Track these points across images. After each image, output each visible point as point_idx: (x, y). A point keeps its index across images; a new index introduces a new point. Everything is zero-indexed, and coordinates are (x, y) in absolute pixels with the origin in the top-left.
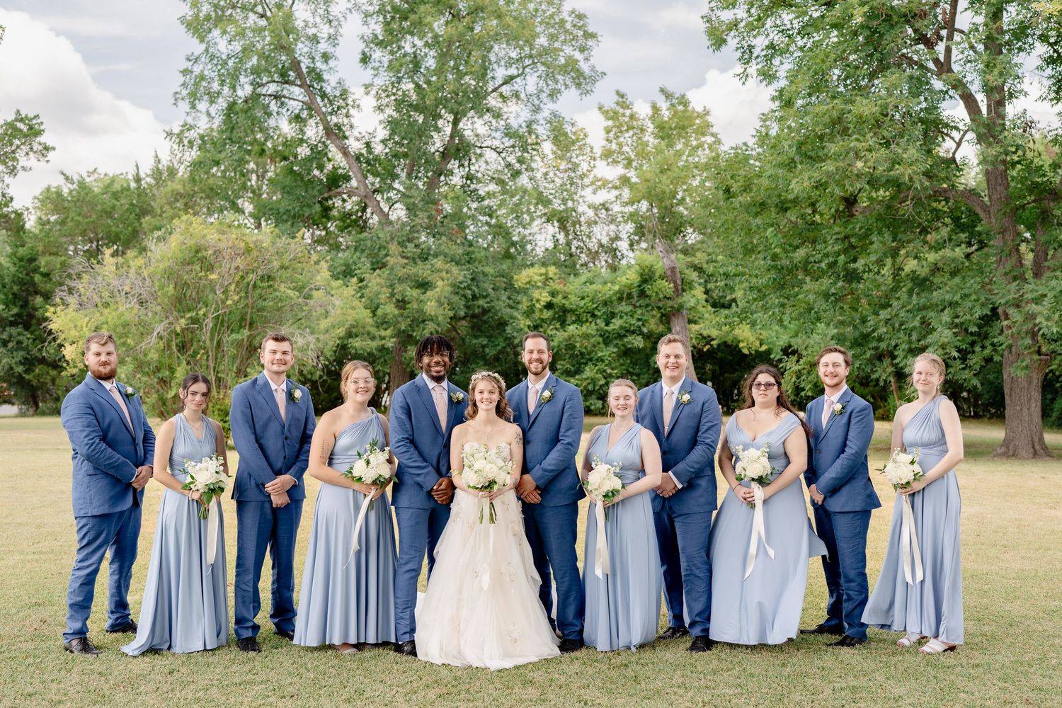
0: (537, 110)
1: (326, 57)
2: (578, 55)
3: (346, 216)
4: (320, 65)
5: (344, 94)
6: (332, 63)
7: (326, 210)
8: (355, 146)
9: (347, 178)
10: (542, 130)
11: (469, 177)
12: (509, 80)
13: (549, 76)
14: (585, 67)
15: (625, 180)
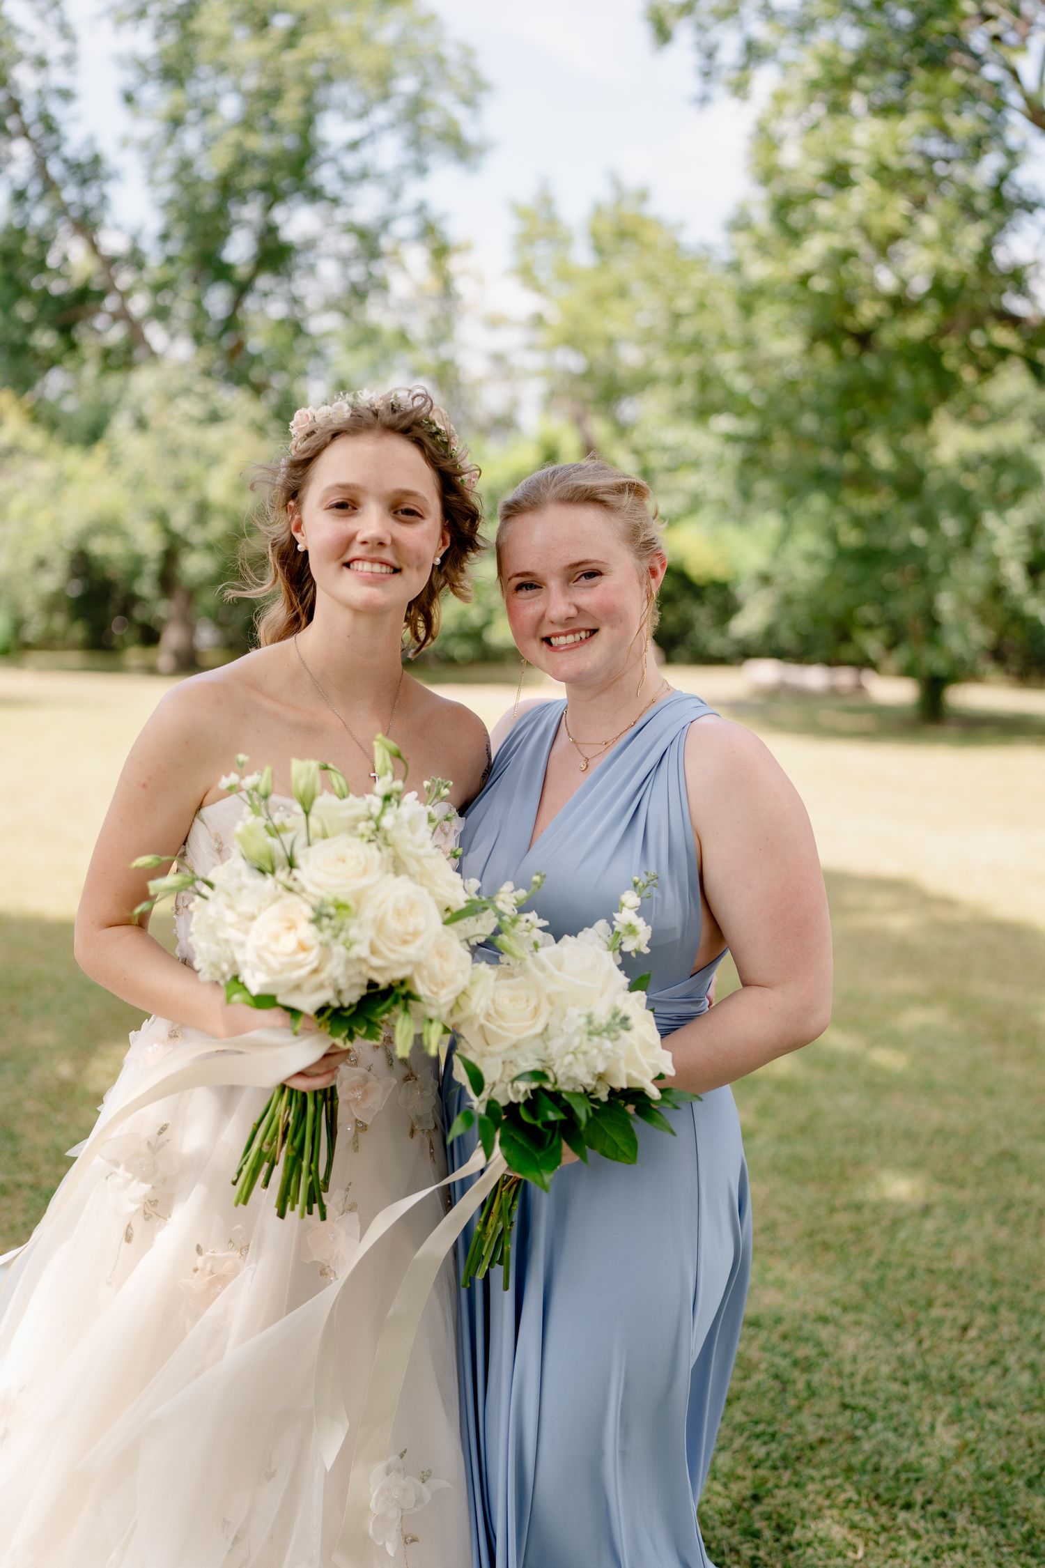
0: (396, 195)
1: (66, 95)
2: (460, 113)
3: (107, 354)
4: (56, 108)
5: (96, 160)
6: (75, 107)
7: (72, 346)
8: (113, 242)
9: (102, 295)
10: (405, 227)
11: (295, 301)
12: (354, 146)
13: (416, 143)
14: (470, 132)
15: (538, 321)
